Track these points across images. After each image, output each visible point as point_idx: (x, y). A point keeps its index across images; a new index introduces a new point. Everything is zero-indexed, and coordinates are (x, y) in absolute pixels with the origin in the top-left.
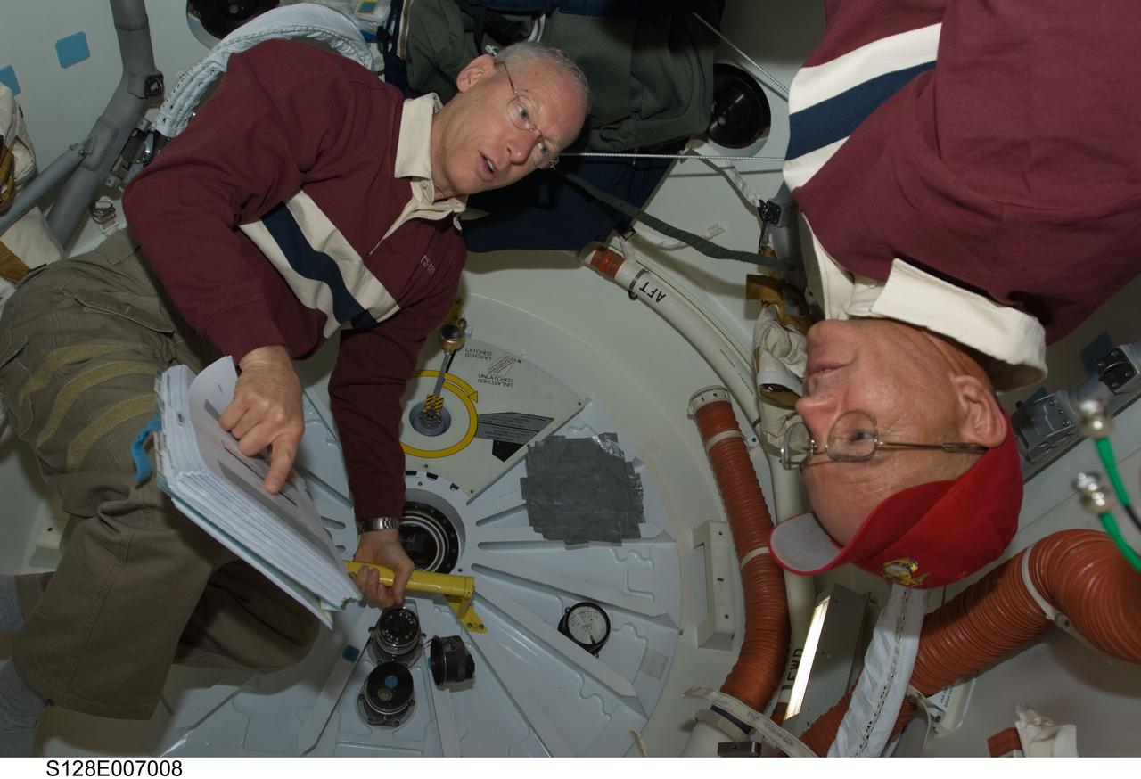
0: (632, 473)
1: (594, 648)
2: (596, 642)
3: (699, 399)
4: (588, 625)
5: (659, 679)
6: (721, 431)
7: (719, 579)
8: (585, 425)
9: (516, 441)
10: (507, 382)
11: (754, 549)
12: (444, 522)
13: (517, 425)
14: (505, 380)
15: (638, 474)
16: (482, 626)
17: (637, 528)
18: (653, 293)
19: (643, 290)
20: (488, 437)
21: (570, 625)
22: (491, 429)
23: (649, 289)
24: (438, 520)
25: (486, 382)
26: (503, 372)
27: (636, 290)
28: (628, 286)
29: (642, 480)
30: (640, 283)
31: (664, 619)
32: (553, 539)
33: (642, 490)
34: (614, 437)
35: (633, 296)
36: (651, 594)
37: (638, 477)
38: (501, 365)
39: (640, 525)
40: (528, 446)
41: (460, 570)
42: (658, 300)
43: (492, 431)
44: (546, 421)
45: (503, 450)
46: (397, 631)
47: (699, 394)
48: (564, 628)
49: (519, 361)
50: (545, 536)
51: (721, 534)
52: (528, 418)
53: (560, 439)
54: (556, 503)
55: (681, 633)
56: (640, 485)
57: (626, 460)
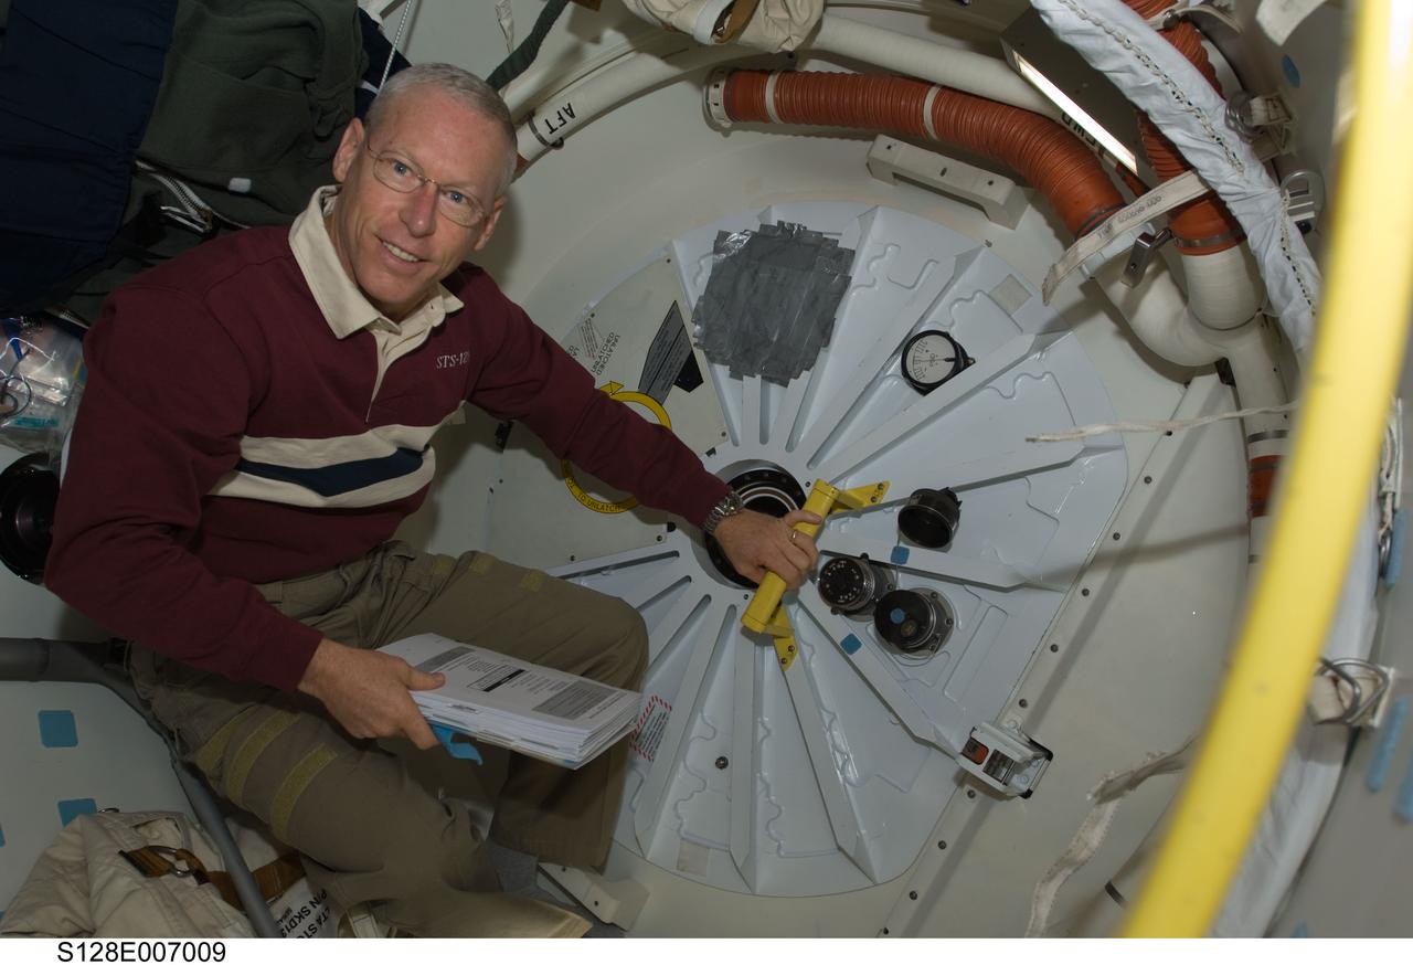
0: (775, 229)
1: (961, 361)
2: (953, 356)
3: (714, 109)
4: (931, 360)
5: (1030, 295)
6: (763, 97)
7: (943, 173)
8: (699, 262)
9: (684, 358)
10: (613, 340)
11: (922, 116)
12: (748, 478)
13: (666, 349)
14: (608, 341)
15: (779, 222)
16: (880, 486)
17: (842, 251)
18: (561, 118)
19: (553, 130)
20: (668, 389)
21: (922, 381)
22: (660, 383)
23: (555, 123)
24: (744, 485)
25: (602, 366)
26: (600, 341)
27: (550, 138)
28: (542, 147)
29: (787, 220)
30: (543, 130)
31: (963, 261)
32: (815, 360)
33: (799, 226)
34: (723, 236)
35: (558, 144)
36: (928, 263)
37: (781, 223)
38: (590, 339)
39: (839, 246)
40: (695, 345)
41: (808, 484)
42: (572, 115)
43: (663, 382)
44: (674, 312)
45: (690, 378)
46: (845, 586)
47: (708, 105)
48: (924, 389)
49: (593, 315)
50: (808, 369)
51: (889, 147)
52: (663, 332)
53: (702, 304)
54: (775, 339)
55: (989, 244)
56: (792, 225)
57: (757, 230)
